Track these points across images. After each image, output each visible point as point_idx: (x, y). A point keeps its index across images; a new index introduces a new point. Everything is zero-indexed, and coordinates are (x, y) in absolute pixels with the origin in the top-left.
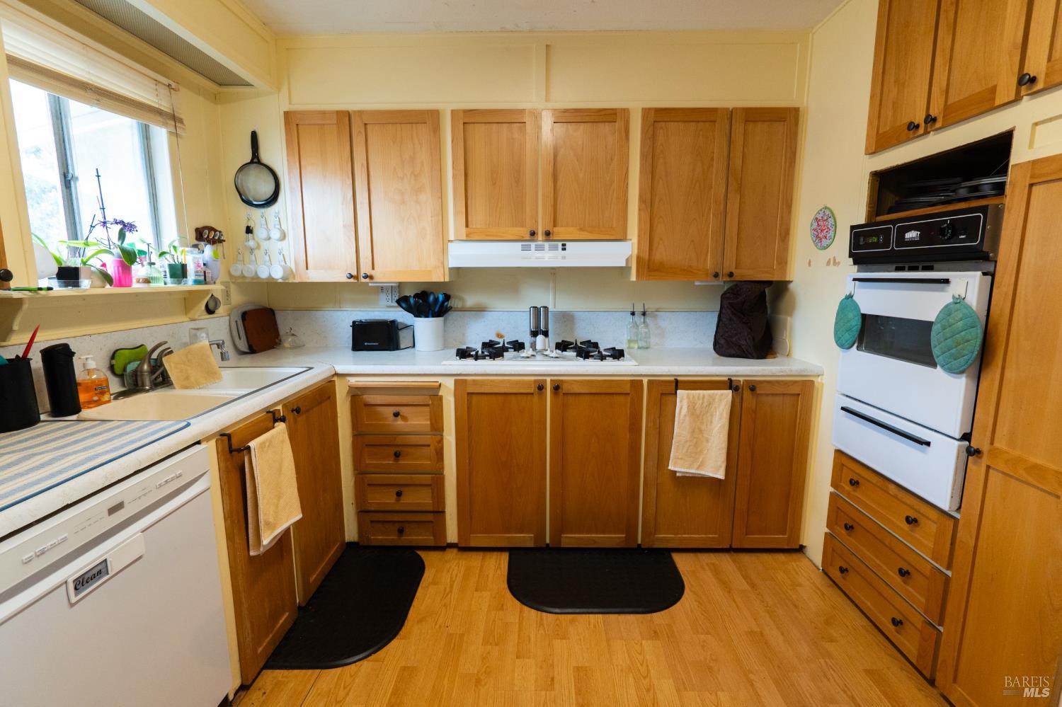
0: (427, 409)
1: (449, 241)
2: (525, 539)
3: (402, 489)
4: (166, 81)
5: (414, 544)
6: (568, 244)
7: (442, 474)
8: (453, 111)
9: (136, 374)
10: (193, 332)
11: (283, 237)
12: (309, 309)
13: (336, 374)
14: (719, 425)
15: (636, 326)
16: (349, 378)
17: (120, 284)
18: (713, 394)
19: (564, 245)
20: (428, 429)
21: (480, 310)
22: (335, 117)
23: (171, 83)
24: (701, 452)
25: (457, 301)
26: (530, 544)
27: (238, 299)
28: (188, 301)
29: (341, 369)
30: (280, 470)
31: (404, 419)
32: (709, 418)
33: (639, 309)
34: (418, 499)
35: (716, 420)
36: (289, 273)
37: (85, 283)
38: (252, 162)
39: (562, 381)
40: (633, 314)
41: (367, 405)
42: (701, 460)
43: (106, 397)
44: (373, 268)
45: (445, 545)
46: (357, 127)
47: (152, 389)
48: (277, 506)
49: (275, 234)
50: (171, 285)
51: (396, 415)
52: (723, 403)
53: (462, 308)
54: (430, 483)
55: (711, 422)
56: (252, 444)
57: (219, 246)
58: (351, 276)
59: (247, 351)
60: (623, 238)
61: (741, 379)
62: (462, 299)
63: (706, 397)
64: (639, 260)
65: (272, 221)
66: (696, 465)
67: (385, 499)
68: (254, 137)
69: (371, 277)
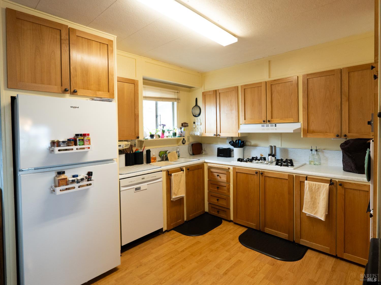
0: (226, 175)
1: (241, 124)
2: (253, 225)
3: (219, 199)
4: (177, 91)
5: (221, 217)
6: (277, 124)
7: (230, 197)
8: (241, 86)
9: (163, 157)
10: (176, 148)
11: (201, 124)
12: (210, 144)
13: (205, 162)
14: (323, 197)
15: (313, 155)
16: (208, 164)
17: (162, 138)
18: (320, 184)
19: (276, 125)
20: (225, 181)
21: (255, 146)
22: (213, 92)
23: (178, 91)
24: (316, 208)
25: (249, 143)
26: (254, 228)
27: (192, 141)
28: (178, 141)
29: (206, 161)
30: (180, 182)
31: (220, 177)
32: (319, 194)
33: (314, 148)
34: (222, 203)
35: (321, 195)
36: (202, 134)
37: (155, 137)
38: (196, 106)
39: (264, 172)
40: (311, 150)
41: (212, 172)
42: (316, 210)
43: (155, 161)
44: (220, 133)
45: (229, 220)
46: (218, 94)
47: (165, 161)
48: (178, 190)
49: (199, 124)
50: (173, 138)
51: (218, 176)
52: (325, 189)
53: (250, 145)
54: (225, 198)
55: (320, 196)
56: (172, 174)
57: (187, 127)
58: (215, 135)
59: (192, 154)
60: (298, 121)
61: (337, 180)
62: (250, 142)
63: (317, 185)
64: (304, 130)
65: (199, 120)
66: (314, 212)
67: (214, 201)
68: (196, 99)
69: (220, 135)
